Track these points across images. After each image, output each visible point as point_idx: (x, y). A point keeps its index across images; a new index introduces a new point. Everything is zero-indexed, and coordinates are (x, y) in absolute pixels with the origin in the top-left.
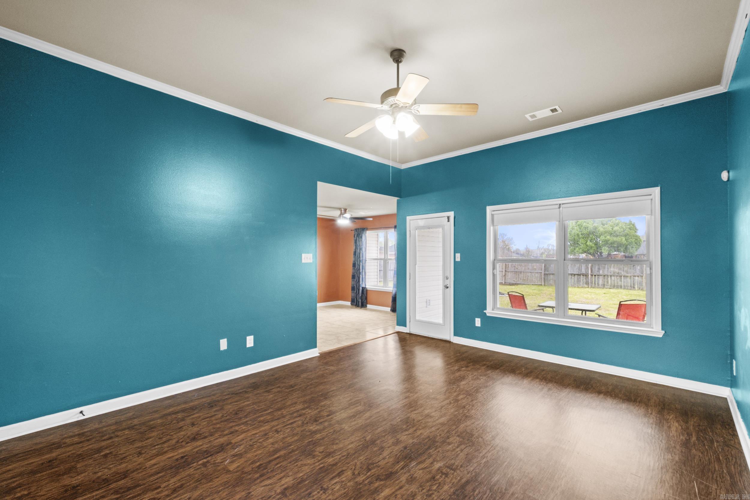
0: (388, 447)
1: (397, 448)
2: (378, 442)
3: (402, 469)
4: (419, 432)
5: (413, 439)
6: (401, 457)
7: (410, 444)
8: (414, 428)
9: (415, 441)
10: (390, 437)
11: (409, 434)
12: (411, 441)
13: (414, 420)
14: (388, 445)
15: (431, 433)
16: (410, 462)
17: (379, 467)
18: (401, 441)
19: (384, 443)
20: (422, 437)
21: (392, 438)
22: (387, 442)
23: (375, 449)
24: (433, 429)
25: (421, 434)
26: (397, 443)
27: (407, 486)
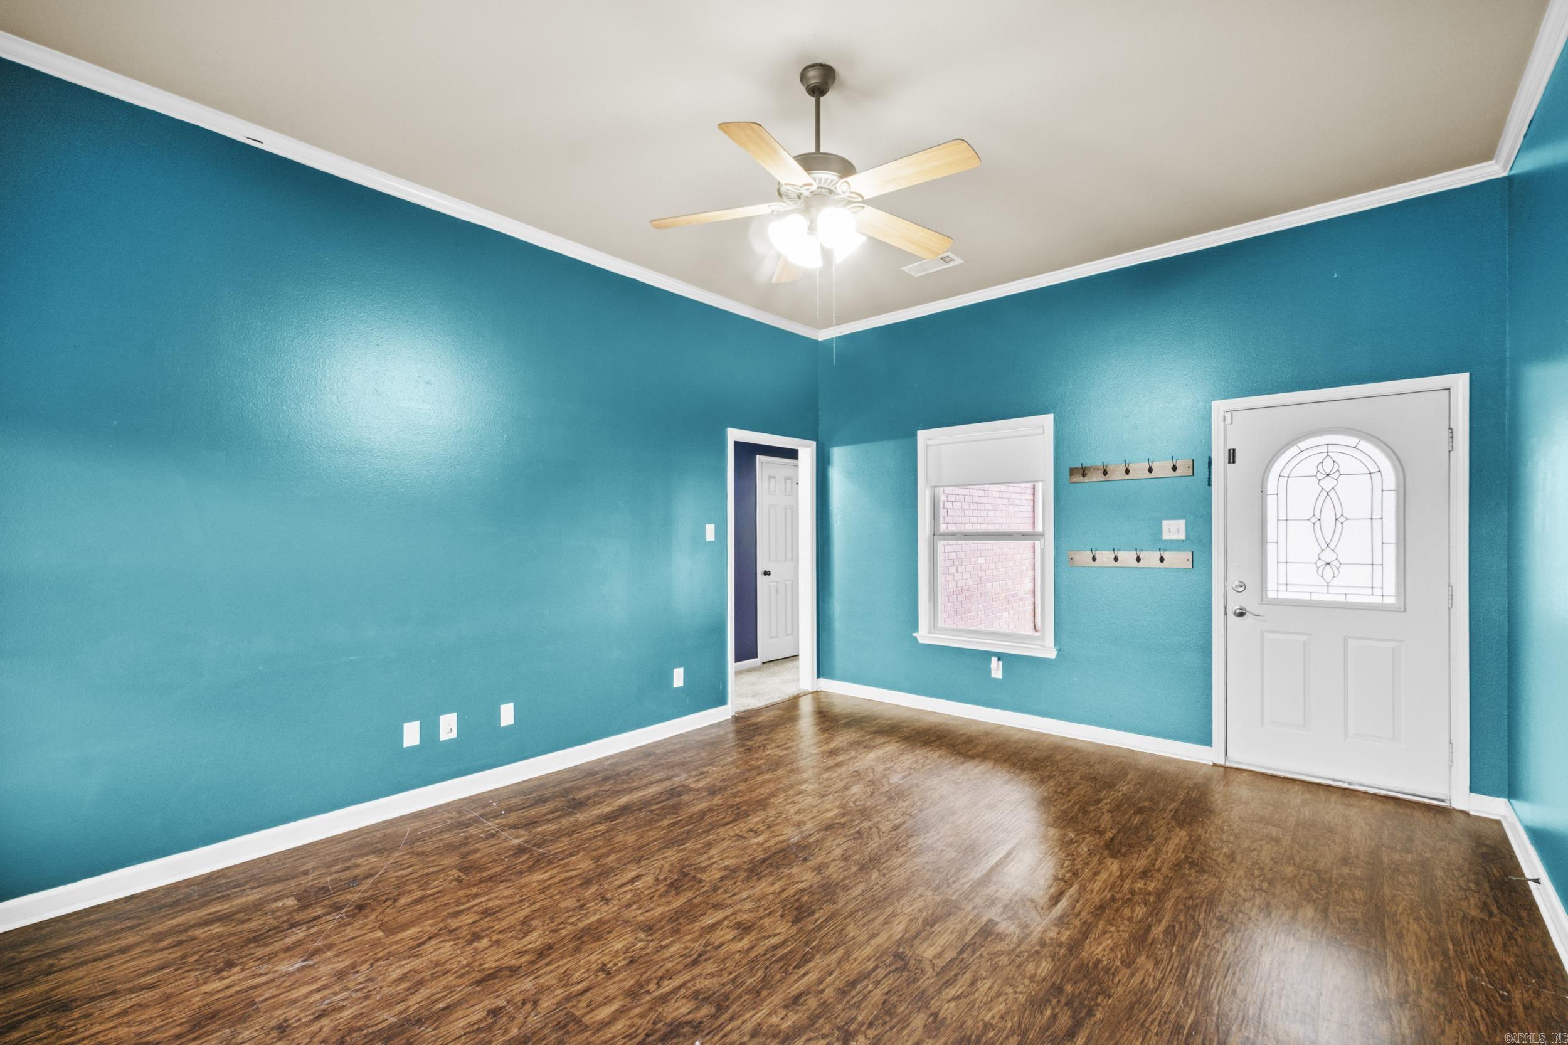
0: (834, 860)
1: (819, 860)
2: (854, 869)
3: (812, 834)
4: (777, 887)
5: (790, 874)
6: (813, 848)
7: (797, 865)
8: (784, 895)
9: (787, 871)
10: (835, 876)
11: (797, 882)
12: (795, 870)
13: (782, 916)
14: (834, 863)
15: (752, 887)
16: (798, 842)
17: (844, 836)
18: (812, 871)
19: (843, 867)
20: (771, 879)
21: (830, 875)
22: (839, 869)
23: (857, 857)
24: (744, 895)
25: (773, 884)
26: (819, 867)
27: (805, 819)
